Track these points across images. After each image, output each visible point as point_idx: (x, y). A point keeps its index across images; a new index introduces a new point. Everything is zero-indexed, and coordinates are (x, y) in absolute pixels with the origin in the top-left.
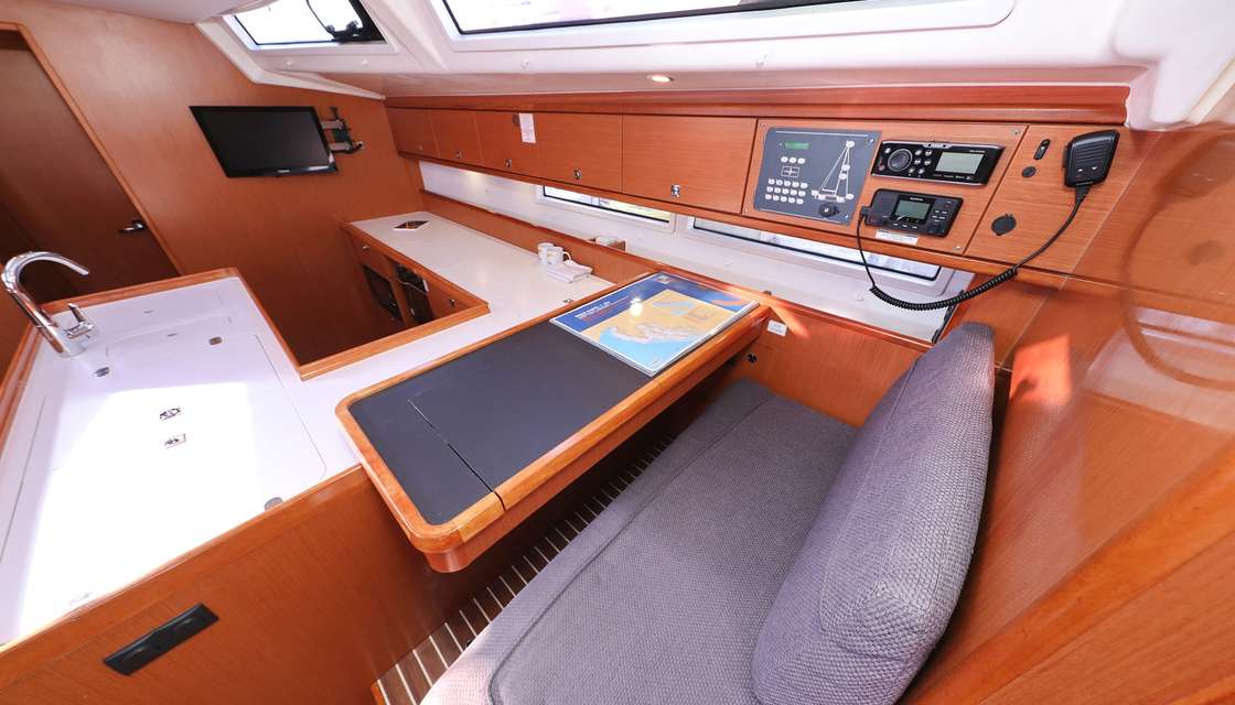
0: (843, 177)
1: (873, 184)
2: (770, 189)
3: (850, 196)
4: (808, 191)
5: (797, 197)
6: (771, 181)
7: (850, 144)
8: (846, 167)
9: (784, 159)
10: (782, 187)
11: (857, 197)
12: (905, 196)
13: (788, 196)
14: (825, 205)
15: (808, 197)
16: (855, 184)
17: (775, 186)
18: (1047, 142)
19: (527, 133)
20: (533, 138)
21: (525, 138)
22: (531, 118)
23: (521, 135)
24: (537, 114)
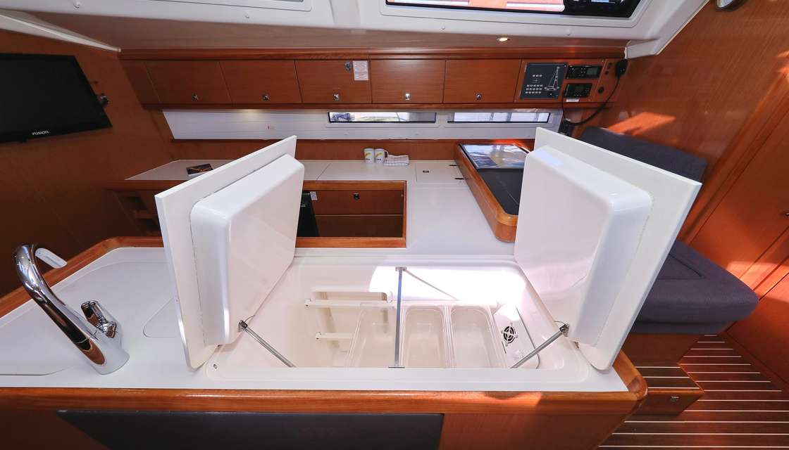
0: (556, 80)
1: (566, 82)
2: (527, 89)
3: (558, 88)
4: (543, 88)
5: (539, 91)
6: (528, 86)
7: (558, 68)
8: (556, 77)
9: (534, 76)
10: (533, 87)
11: (561, 87)
12: (578, 84)
13: (535, 91)
14: (550, 92)
15: (543, 90)
16: (560, 83)
17: (530, 87)
18: (610, 64)
19: (361, 73)
20: (366, 77)
21: (357, 77)
22: (365, 63)
23: (353, 75)
24: (372, 61)
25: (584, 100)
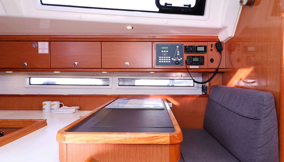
0: (178, 54)
1: (185, 55)
2: (160, 60)
3: (181, 59)
4: (170, 58)
5: (168, 61)
6: (160, 57)
7: (178, 47)
8: (178, 52)
9: (162, 51)
10: (164, 58)
11: (183, 58)
12: (194, 57)
13: (166, 60)
14: (176, 62)
15: (171, 60)
16: (182, 56)
17: (161, 58)
18: (212, 45)
19: (43, 49)
20: (47, 52)
21: (40, 52)
22: (47, 43)
23: (38, 50)
24: (51, 42)
25: (202, 67)
